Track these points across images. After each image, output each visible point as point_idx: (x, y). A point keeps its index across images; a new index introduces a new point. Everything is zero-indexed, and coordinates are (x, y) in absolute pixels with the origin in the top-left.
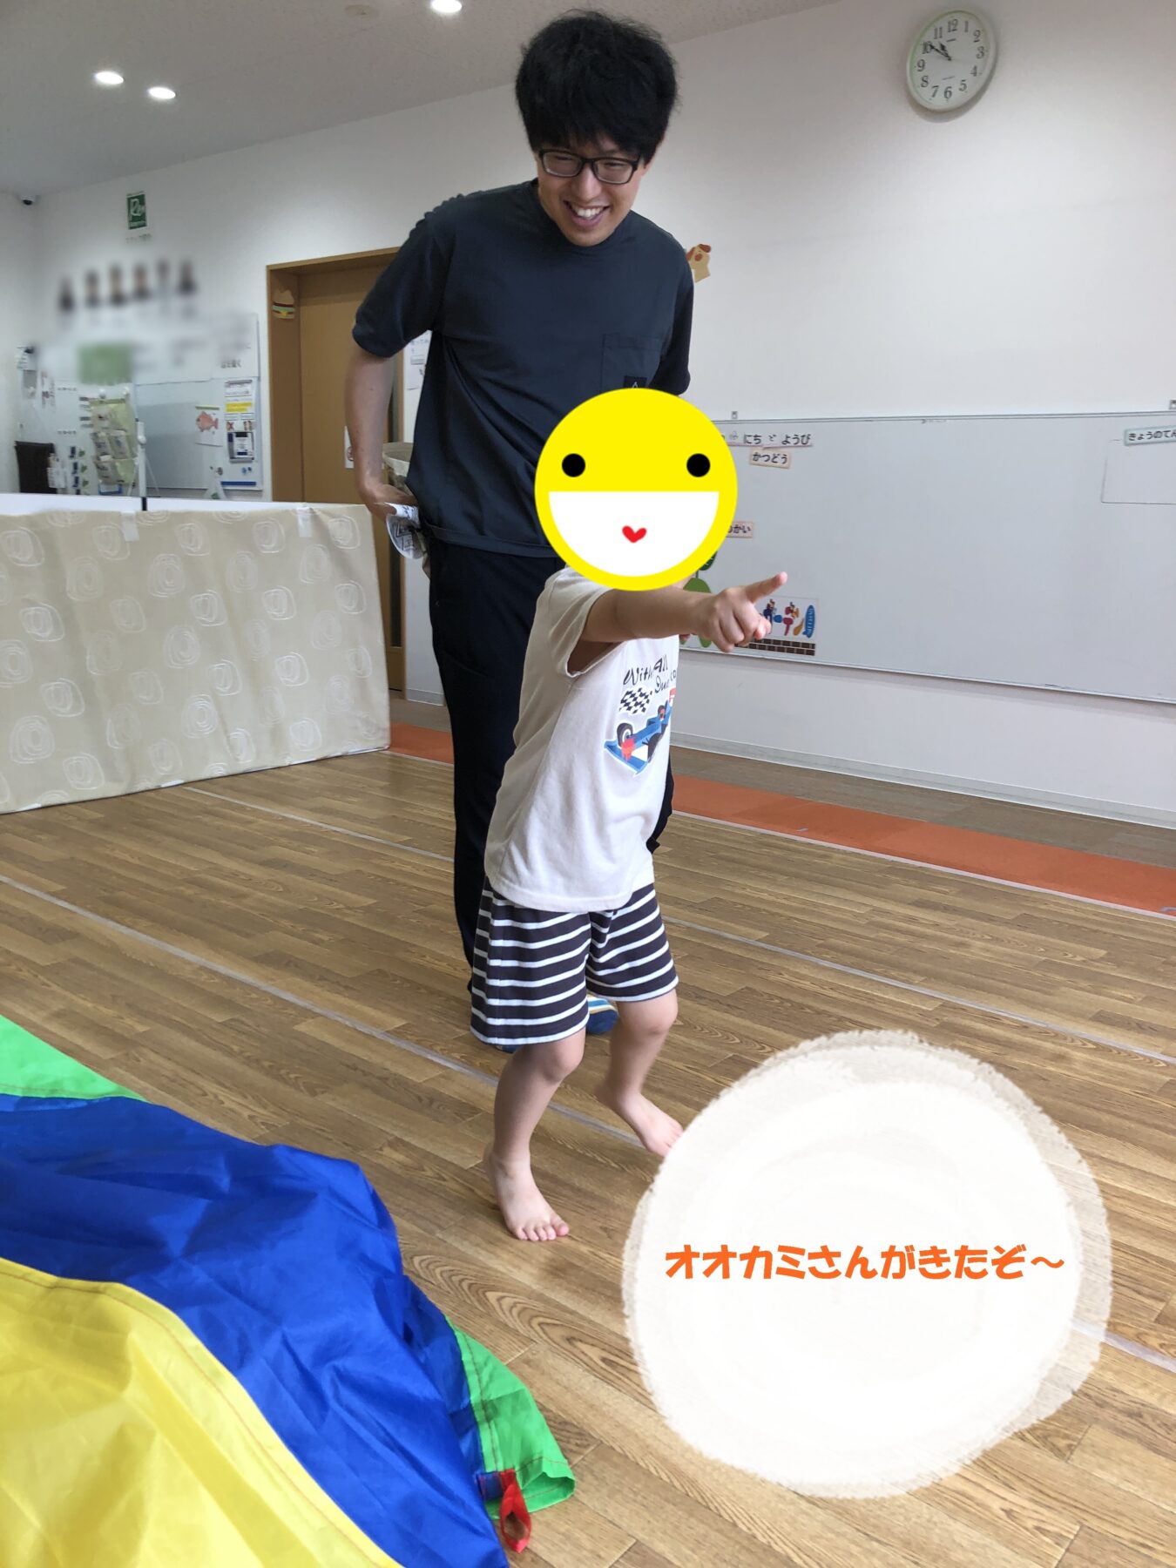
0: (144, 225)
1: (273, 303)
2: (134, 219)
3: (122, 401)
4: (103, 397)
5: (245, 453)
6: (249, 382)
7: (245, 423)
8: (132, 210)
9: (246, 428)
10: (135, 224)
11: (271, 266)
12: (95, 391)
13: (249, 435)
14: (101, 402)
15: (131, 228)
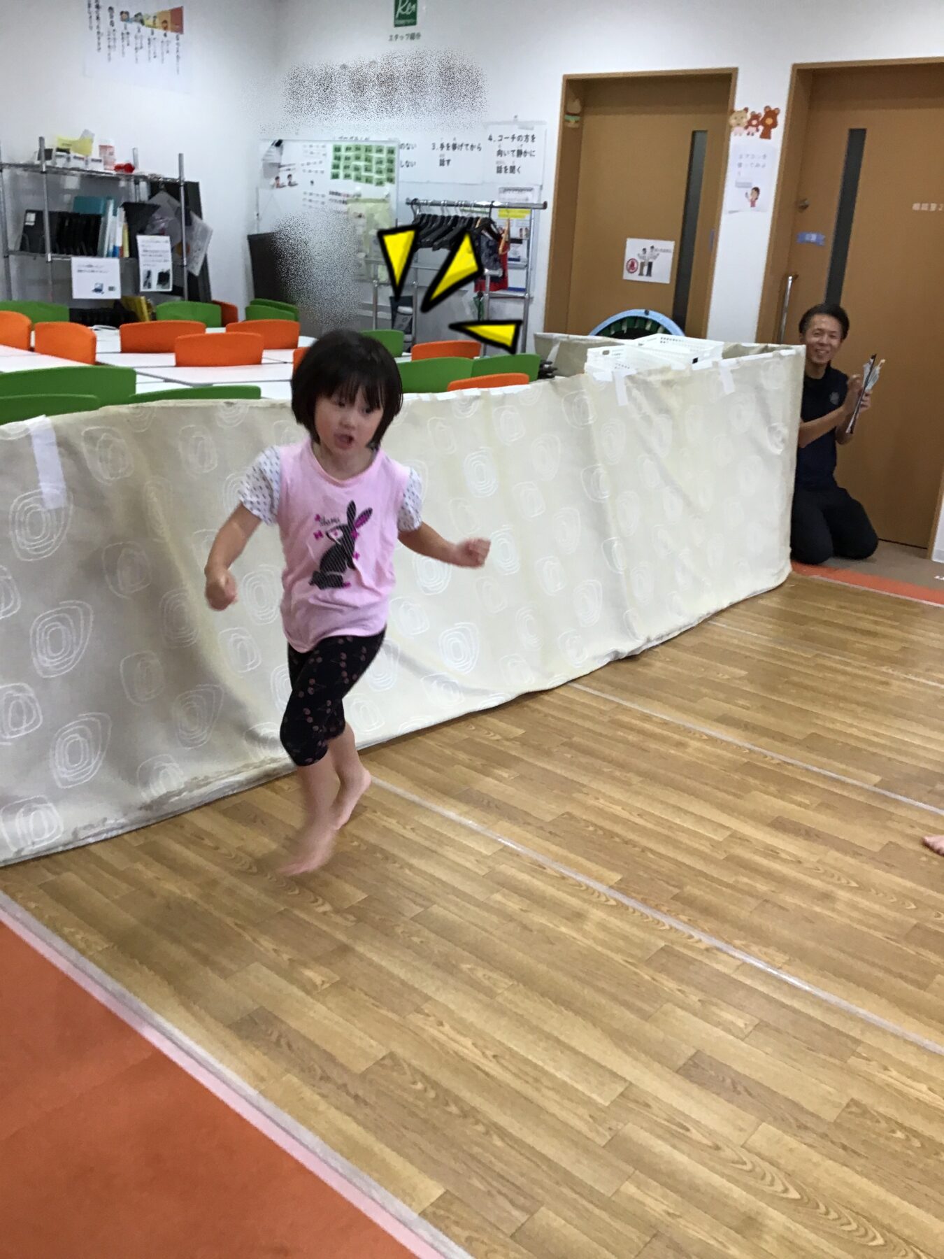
0: (414, 23)
1: (566, 112)
2: (401, 17)
3: (383, 201)
4: (359, 195)
5: (518, 260)
6: (530, 190)
7: (521, 230)
8: (400, 9)
9: (521, 235)
10: (402, 22)
11: (569, 75)
12: (350, 187)
13: (525, 242)
14: (357, 200)
15: (396, 26)
